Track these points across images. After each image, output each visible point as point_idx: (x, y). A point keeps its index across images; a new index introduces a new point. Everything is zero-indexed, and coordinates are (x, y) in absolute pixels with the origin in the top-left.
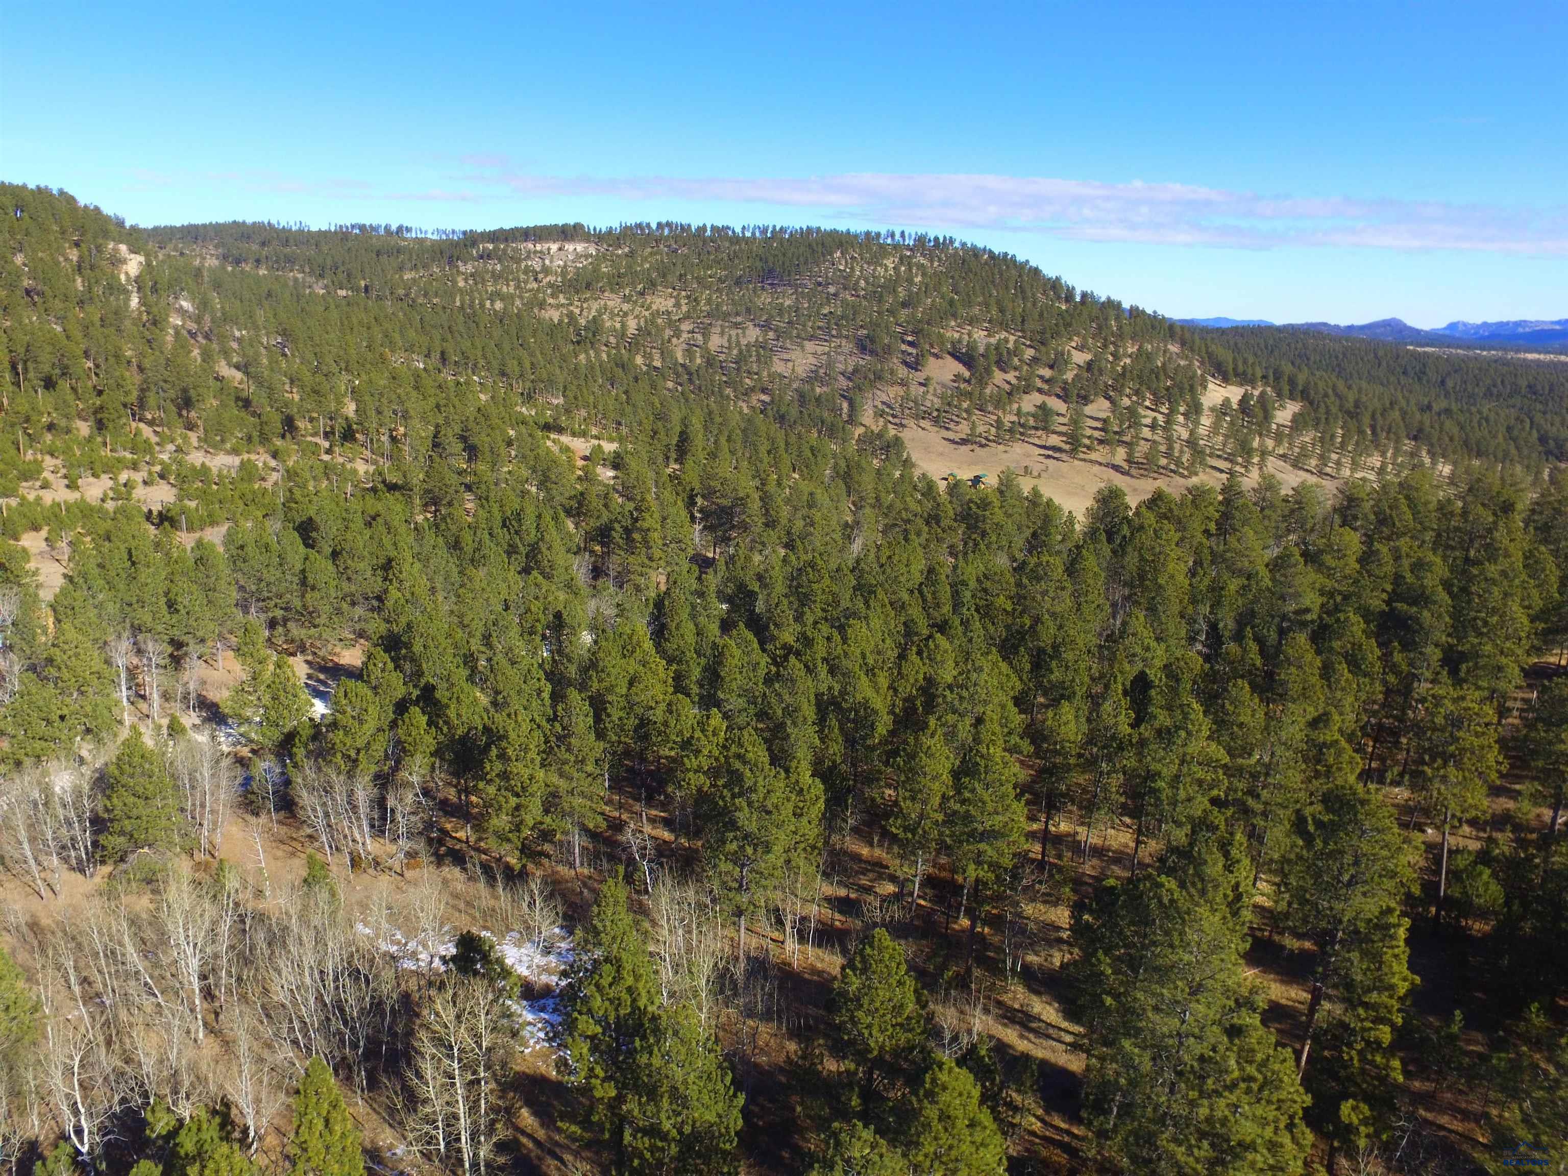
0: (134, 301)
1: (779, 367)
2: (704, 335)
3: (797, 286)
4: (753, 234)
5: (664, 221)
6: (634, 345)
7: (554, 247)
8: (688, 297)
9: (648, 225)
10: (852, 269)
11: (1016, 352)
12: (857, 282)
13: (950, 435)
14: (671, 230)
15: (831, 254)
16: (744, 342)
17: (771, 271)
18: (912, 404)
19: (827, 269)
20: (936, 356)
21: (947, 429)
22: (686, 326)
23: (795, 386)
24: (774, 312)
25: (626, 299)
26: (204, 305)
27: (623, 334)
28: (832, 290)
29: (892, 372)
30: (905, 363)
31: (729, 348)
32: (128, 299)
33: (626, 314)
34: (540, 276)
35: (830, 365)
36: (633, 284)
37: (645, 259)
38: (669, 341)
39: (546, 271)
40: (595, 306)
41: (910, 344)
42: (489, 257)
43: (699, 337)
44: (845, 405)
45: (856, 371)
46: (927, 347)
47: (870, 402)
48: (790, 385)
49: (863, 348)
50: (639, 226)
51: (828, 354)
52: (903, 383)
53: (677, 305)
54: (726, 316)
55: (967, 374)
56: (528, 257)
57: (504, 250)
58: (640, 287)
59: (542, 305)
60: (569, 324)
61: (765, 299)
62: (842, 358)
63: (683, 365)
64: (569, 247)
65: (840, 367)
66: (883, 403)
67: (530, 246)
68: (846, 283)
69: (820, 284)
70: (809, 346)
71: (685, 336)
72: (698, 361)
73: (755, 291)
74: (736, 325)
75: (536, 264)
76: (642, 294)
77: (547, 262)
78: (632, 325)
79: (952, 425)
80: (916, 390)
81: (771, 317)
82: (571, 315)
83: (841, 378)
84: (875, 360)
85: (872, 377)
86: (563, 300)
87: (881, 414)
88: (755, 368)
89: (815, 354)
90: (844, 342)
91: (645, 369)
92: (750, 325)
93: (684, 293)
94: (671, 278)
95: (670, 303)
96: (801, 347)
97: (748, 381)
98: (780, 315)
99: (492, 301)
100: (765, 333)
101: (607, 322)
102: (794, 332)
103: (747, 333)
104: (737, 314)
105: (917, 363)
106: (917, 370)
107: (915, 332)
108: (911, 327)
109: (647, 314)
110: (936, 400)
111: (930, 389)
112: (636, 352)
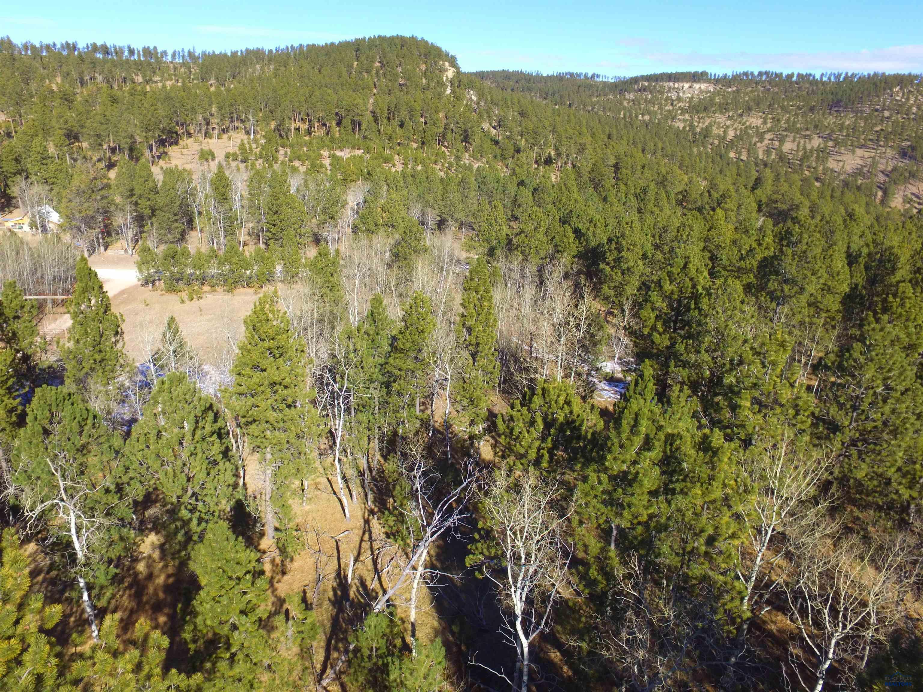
0: (448, 91)
1: (832, 164)
2: (780, 142)
3: (856, 112)
4: (829, 79)
5: (763, 71)
6: (731, 146)
7: (686, 85)
8: (773, 118)
9: (752, 73)
10: (908, 99)
12: (910, 107)
14: (768, 77)
15: (891, 89)
16: (809, 147)
17: (839, 101)
19: (885, 99)
22: (768, 136)
23: (842, 177)
24: (836, 129)
25: (730, 118)
26: (482, 95)
27: (724, 138)
28: (887, 114)
31: (797, 151)
32: (445, 90)
33: (728, 127)
34: (675, 103)
35: (874, 164)
36: (735, 110)
37: (746, 94)
38: (755, 145)
39: (679, 99)
40: (707, 121)
42: (645, 90)
43: (777, 143)
44: (880, 193)
45: (895, 169)
47: (901, 193)
48: (838, 176)
49: (903, 154)
50: (746, 74)
51: (874, 158)
53: (765, 123)
54: (798, 131)
56: (669, 91)
57: (655, 86)
58: (740, 111)
59: (673, 119)
60: (690, 131)
61: (831, 120)
62: (884, 161)
63: (762, 160)
64: (697, 86)
65: (882, 167)
66: (913, 194)
67: (671, 84)
68: (899, 108)
69: (877, 110)
70: (859, 152)
71: (766, 142)
72: (773, 156)
73: (823, 115)
74: (805, 137)
75: (674, 95)
76: (741, 115)
77: (681, 94)
78: (731, 134)
81: (833, 131)
82: (691, 126)
83: (881, 175)
84: (913, 162)
85: (907, 175)
86: (687, 117)
87: (910, 201)
88: (814, 165)
89: (862, 158)
90: (889, 150)
91: (735, 160)
92: (816, 137)
93: (770, 116)
94: (764, 106)
95: (760, 121)
96: (853, 152)
97: (806, 172)
98: (840, 131)
99: (643, 115)
100: (826, 142)
101: (715, 131)
102: (849, 143)
103: (812, 141)
104: (807, 129)
109: (743, 127)
112: (731, 150)
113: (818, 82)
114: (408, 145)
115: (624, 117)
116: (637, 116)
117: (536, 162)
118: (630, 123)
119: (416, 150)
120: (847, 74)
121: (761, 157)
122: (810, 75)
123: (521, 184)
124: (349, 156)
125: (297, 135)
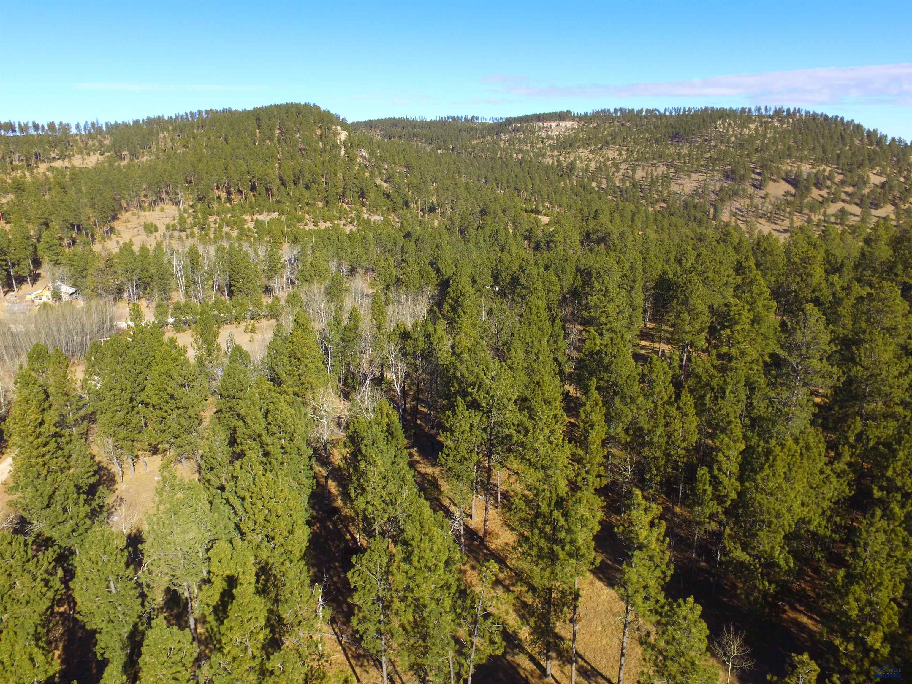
0: (343, 152)
1: (674, 187)
2: (632, 170)
3: (691, 142)
4: (671, 113)
5: (618, 108)
6: (593, 177)
7: (554, 124)
8: (627, 150)
9: (609, 110)
10: (728, 131)
11: (830, 178)
12: (729, 138)
13: (778, 227)
14: (622, 113)
15: (715, 122)
16: (655, 174)
17: (677, 134)
18: (754, 209)
19: (711, 131)
20: (774, 181)
21: (776, 224)
22: (624, 166)
23: (682, 198)
24: (676, 157)
25: (592, 152)
26: (372, 153)
27: (587, 170)
28: (713, 143)
29: (744, 190)
30: (754, 185)
31: (646, 178)
32: (340, 151)
33: (590, 160)
34: (545, 140)
35: (705, 187)
36: (596, 144)
37: (605, 129)
38: (613, 174)
39: (548, 137)
40: (572, 156)
41: (759, 174)
42: (518, 131)
43: (630, 172)
44: (712, 210)
45: (721, 190)
46: (769, 175)
47: (728, 208)
48: (680, 198)
49: (727, 177)
50: (603, 111)
51: (705, 180)
52: (751, 197)
53: (620, 155)
54: (647, 160)
55: (793, 191)
56: (539, 130)
57: (526, 127)
58: (600, 145)
59: (544, 156)
60: (558, 165)
61: (672, 150)
62: (712, 183)
63: (619, 187)
64: (563, 124)
65: (712, 188)
66: (737, 208)
67: (541, 124)
68: (723, 138)
69: (706, 140)
70: (694, 176)
71: (622, 171)
72: (628, 184)
73: (666, 145)
74: (653, 165)
75: (543, 134)
76: (601, 149)
77: (550, 133)
78: (593, 166)
79: (779, 222)
80: (757, 201)
81: (674, 160)
82: (558, 161)
83: (712, 194)
84: (734, 183)
85: (731, 193)
86: (556, 153)
87: (734, 215)
88: (660, 188)
89: (697, 180)
90: (716, 173)
91: (597, 189)
92: (661, 165)
93: (625, 148)
94: (619, 140)
95: (616, 153)
97: (655, 196)
98: (679, 159)
99: (517, 154)
100: (669, 169)
101: (579, 164)
102: (686, 168)
103: (658, 169)
104: (654, 159)
105: (761, 185)
106: (760, 189)
107: (761, 167)
108: (759, 164)
109: (602, 160)
110: (770, 207)
111: (768, 200)
112: (593, 180)
113: (662, 116)
114: (314, 205)
115: (501, 158)
116: (511, 156)
117: (422, 210)
118: (505, 164)
119: (322, 208)
120: (684, 108)
121: (618, 185)
122: (656, 110)
123: (408, 235)
124: (268, 219)
125: (220, 203)
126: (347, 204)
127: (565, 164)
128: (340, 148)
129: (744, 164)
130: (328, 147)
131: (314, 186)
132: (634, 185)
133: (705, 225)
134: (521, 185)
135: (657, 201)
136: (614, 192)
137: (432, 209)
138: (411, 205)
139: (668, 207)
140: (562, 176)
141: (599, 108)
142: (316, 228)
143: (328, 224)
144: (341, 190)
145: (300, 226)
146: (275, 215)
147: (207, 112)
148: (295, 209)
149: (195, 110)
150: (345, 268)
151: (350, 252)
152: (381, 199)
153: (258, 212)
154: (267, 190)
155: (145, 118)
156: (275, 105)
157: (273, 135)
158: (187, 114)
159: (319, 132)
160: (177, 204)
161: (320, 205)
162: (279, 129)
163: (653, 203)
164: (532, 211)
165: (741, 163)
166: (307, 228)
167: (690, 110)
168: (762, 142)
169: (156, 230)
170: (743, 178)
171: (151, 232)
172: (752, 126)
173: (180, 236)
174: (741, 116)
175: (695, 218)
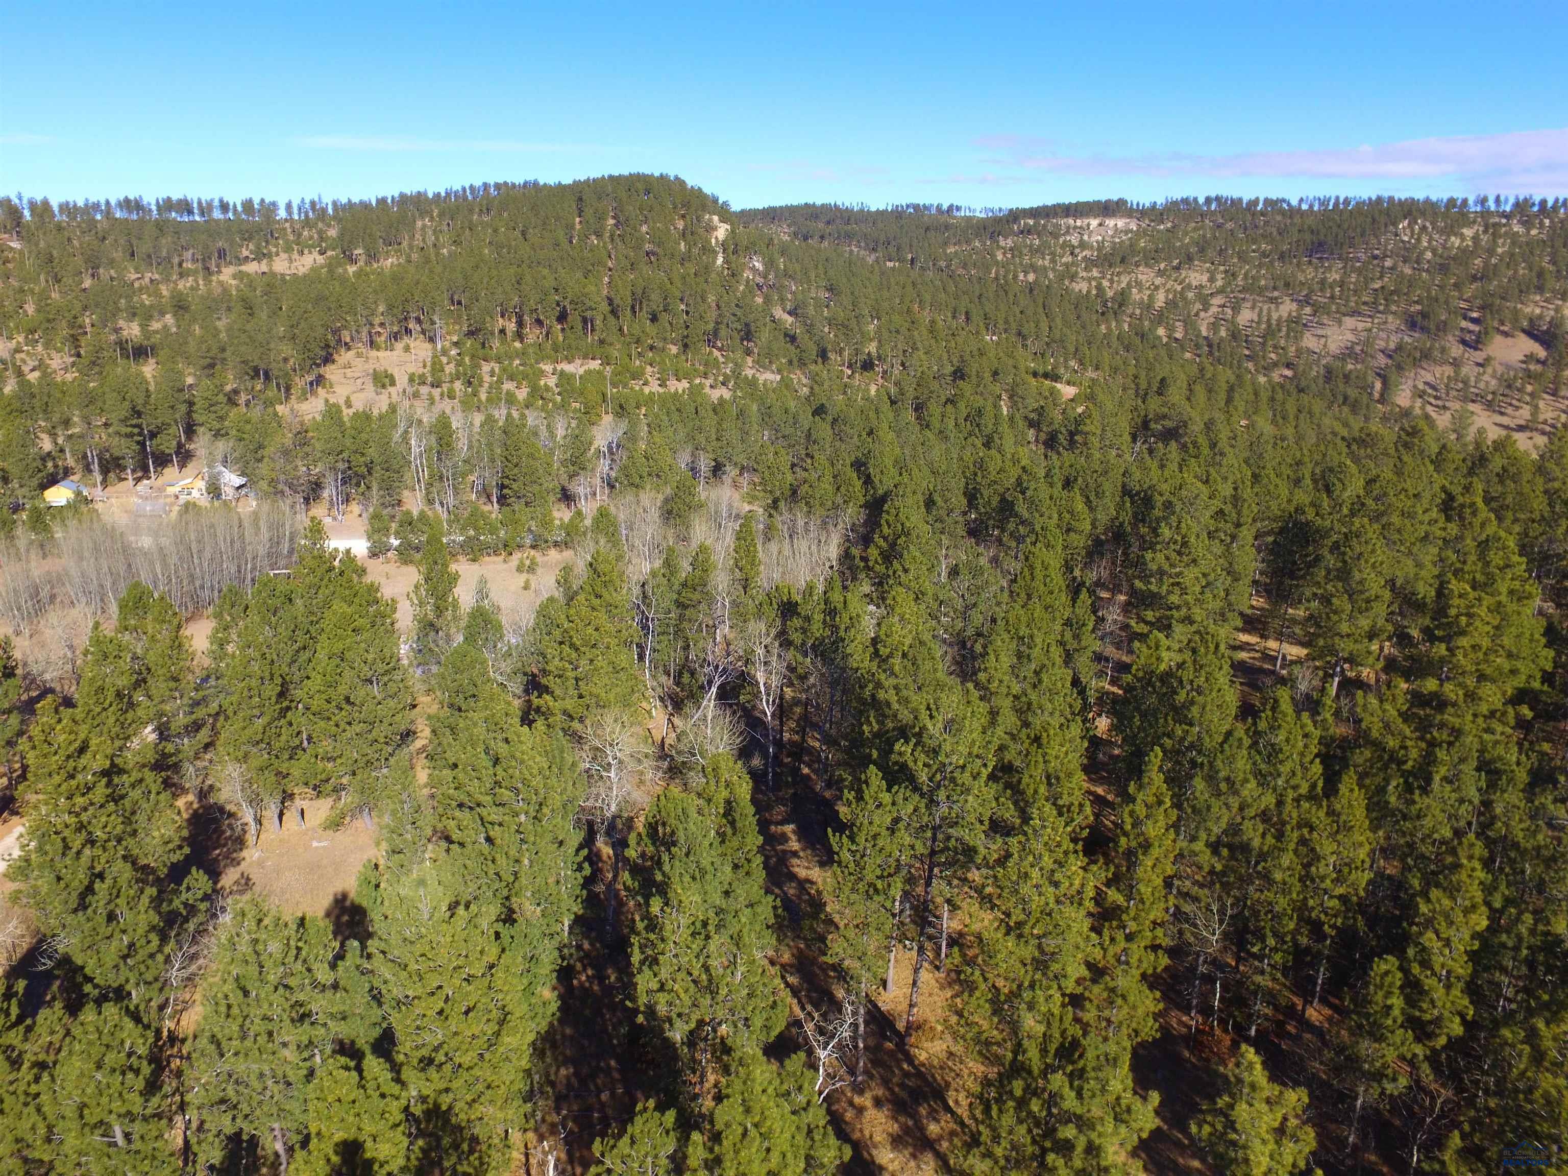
0: (720, 260)
1: (1309, 341)
2: (1233, 309)
3: (1346, 260)
4: (1311, 206)
5: (1213, 195)
6: (1160, 318)
7: (1094, 223)
8: (1226, 272)
9: (1195, 199)
10: (1419, 240)
12: (1422, 253)
13: (1505, 420)
14: (1219, 205)
15: (1395, 224)
16: (1275, 316)
17: (1321, 244)
18: (1461, 385)
19: (1387, 240)
20: (1506, 334)
21: (1502, 414)
22: (1217, 301)
23: (1324, 362)
24: (1316, 287)
25: (1160, 273)
26: (770, 264)
27: (1149, 306)
28: (1388, 263)
29: (1443, 350)
30: (1464, 342)
31: (1258, 323)
32: (715, 259)
33: (1157, 288)
34: (1077, 251)
35: (1368, 342)
36: (1169, 259)
37: (1186, 233)
38: (1197, 315)
39: (1083, 245)
40: (1125, 279)
41: (1475, 321)
42: (1029, 232)
43: (1229, 311)
44: (1378, 385)
45: (1399, 348)
46: (1496, 324)
48: (1318, 360)
49: (1412, 325)
50: (1185, 201)
51: (1370, 330)
52: (1456, 364)
53: (1212, 280)
54: (1261, 291)
55: (1542, 353)
56: (1067, 232)
57: (1044, 226)
58: (1175, 263)
59: (1073, 277)
60: (1097, 296)
61: (1310, 273)
62: (1383, 335)
63: (1206, 338)
64: (1110, 222)
65: (1382, 344)
66: (1426, 383)
67: (1071, 221)
68: (1408, 254)
69: (1375, 257)
70: (1349, 322)
71: (1214, 310)
72: (1223, 333)
73: (1298, 265)
74: (1272, 300)
75: (1074, 239)
76: (1177, 268)
77: (1086, 237)
78: (1160, 299)
79: (1509, 410)
80: (1467, 370)
81: (1312, 291)
82: (1099, 287)
83: (1380, 356)
84: (1424, 337)
85: (1418, 355)
86: (1095, 273)
87: (1421, 395)
88: (1282, 343)
89: (1354, 330)
90: (1390, 318)
91: (1165, 340)
92: (1287, 299)
93: (1222, 268)
94: (1211, 253)
95: (1205, 278)
96: (1340, 322)
97: (1273, 356)
98: (1321, 290)
99: (1026, 273)
100: (1301, 308)
101: (1135, 294)
102: (1334, 308)
103: (1281, 307)
104: (1275, 288)
105: (1478, 341)
106: (1476, 349)
107: (1482, 308)
108: (1478, 302)
109: (1179, 288)
110: (1494, 382)
111: (1489, 370)
112: (1159, 323)
113: (1294, 212)
114: (664, 350)
115: (997, 278)
116: (1015, 277)
117: (850, 366)
118: (1004, 289)
119: (676, 356)
120: (1337, 198)
121: (1204, 333)
122: (1284, 200)
123: (820, 411)
124: (581, 371)
125: (503, 341)
126: (720, 350)
127: (1110, 294)
128: (716, 253)
129: (1447, 302)
130: (695, 251)
131: (664, 318)
132: (1234, 335)
133: (1364, 411)
134: (1027, 329)
135: (1275, 365)
136: (1197, 346)
137: (868, 366)
138: (832, 356)
139: (1295, 376)
140: (1103, 314)
141: (1177, 195)
142: (661, 390)
143: (685, 384)
144: (711, 326)
145: (636, 385)
146: (595, 365)
147: (497, 186)
148: (630, 356)
149: (478, 183)
150: (705, 464)
151: (714, 437)
152: (781, 343)
153: (567, 358)
154: (585, 320)
155: (396, 195)
156: (611, 177)
157: (603, 227)
158: (464, 189)
159: (680, 225)
160: (432, 340)
161: (674, 349)
162: (614, 218)
163: (1267, 369)
164: (1046, 376)
165: (1442, 300)
166: (647, 390)
167: (1347, 201)
168: (1486, 263)
169: (393, 383)
170: (1443, 328)
171: (384, 386)
172: (1468, 232)
173: (430, 394)
174: (1446, 215)
175: (1346, 398)
